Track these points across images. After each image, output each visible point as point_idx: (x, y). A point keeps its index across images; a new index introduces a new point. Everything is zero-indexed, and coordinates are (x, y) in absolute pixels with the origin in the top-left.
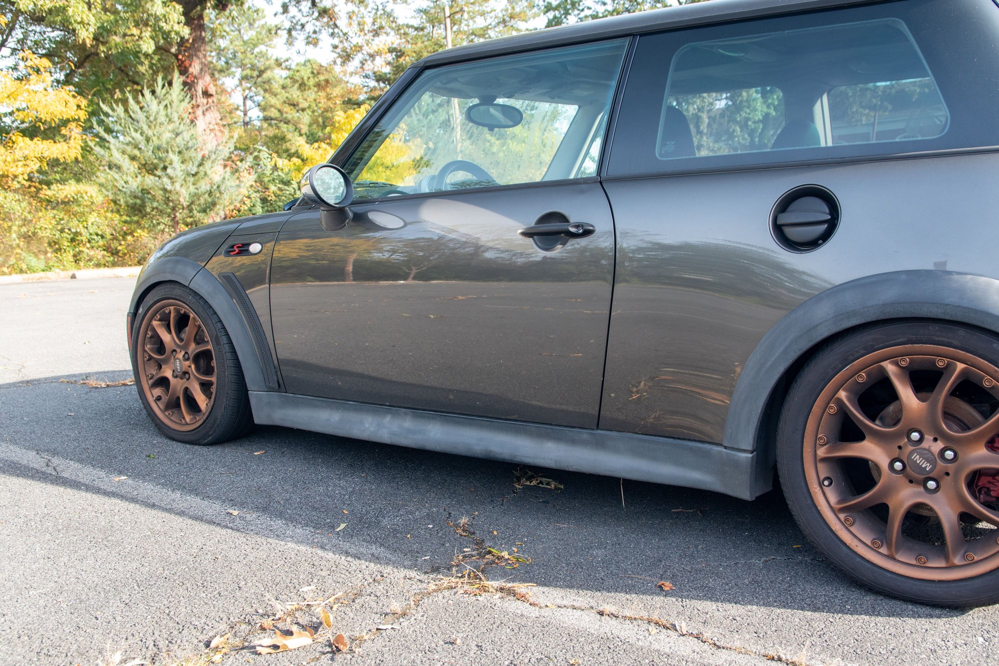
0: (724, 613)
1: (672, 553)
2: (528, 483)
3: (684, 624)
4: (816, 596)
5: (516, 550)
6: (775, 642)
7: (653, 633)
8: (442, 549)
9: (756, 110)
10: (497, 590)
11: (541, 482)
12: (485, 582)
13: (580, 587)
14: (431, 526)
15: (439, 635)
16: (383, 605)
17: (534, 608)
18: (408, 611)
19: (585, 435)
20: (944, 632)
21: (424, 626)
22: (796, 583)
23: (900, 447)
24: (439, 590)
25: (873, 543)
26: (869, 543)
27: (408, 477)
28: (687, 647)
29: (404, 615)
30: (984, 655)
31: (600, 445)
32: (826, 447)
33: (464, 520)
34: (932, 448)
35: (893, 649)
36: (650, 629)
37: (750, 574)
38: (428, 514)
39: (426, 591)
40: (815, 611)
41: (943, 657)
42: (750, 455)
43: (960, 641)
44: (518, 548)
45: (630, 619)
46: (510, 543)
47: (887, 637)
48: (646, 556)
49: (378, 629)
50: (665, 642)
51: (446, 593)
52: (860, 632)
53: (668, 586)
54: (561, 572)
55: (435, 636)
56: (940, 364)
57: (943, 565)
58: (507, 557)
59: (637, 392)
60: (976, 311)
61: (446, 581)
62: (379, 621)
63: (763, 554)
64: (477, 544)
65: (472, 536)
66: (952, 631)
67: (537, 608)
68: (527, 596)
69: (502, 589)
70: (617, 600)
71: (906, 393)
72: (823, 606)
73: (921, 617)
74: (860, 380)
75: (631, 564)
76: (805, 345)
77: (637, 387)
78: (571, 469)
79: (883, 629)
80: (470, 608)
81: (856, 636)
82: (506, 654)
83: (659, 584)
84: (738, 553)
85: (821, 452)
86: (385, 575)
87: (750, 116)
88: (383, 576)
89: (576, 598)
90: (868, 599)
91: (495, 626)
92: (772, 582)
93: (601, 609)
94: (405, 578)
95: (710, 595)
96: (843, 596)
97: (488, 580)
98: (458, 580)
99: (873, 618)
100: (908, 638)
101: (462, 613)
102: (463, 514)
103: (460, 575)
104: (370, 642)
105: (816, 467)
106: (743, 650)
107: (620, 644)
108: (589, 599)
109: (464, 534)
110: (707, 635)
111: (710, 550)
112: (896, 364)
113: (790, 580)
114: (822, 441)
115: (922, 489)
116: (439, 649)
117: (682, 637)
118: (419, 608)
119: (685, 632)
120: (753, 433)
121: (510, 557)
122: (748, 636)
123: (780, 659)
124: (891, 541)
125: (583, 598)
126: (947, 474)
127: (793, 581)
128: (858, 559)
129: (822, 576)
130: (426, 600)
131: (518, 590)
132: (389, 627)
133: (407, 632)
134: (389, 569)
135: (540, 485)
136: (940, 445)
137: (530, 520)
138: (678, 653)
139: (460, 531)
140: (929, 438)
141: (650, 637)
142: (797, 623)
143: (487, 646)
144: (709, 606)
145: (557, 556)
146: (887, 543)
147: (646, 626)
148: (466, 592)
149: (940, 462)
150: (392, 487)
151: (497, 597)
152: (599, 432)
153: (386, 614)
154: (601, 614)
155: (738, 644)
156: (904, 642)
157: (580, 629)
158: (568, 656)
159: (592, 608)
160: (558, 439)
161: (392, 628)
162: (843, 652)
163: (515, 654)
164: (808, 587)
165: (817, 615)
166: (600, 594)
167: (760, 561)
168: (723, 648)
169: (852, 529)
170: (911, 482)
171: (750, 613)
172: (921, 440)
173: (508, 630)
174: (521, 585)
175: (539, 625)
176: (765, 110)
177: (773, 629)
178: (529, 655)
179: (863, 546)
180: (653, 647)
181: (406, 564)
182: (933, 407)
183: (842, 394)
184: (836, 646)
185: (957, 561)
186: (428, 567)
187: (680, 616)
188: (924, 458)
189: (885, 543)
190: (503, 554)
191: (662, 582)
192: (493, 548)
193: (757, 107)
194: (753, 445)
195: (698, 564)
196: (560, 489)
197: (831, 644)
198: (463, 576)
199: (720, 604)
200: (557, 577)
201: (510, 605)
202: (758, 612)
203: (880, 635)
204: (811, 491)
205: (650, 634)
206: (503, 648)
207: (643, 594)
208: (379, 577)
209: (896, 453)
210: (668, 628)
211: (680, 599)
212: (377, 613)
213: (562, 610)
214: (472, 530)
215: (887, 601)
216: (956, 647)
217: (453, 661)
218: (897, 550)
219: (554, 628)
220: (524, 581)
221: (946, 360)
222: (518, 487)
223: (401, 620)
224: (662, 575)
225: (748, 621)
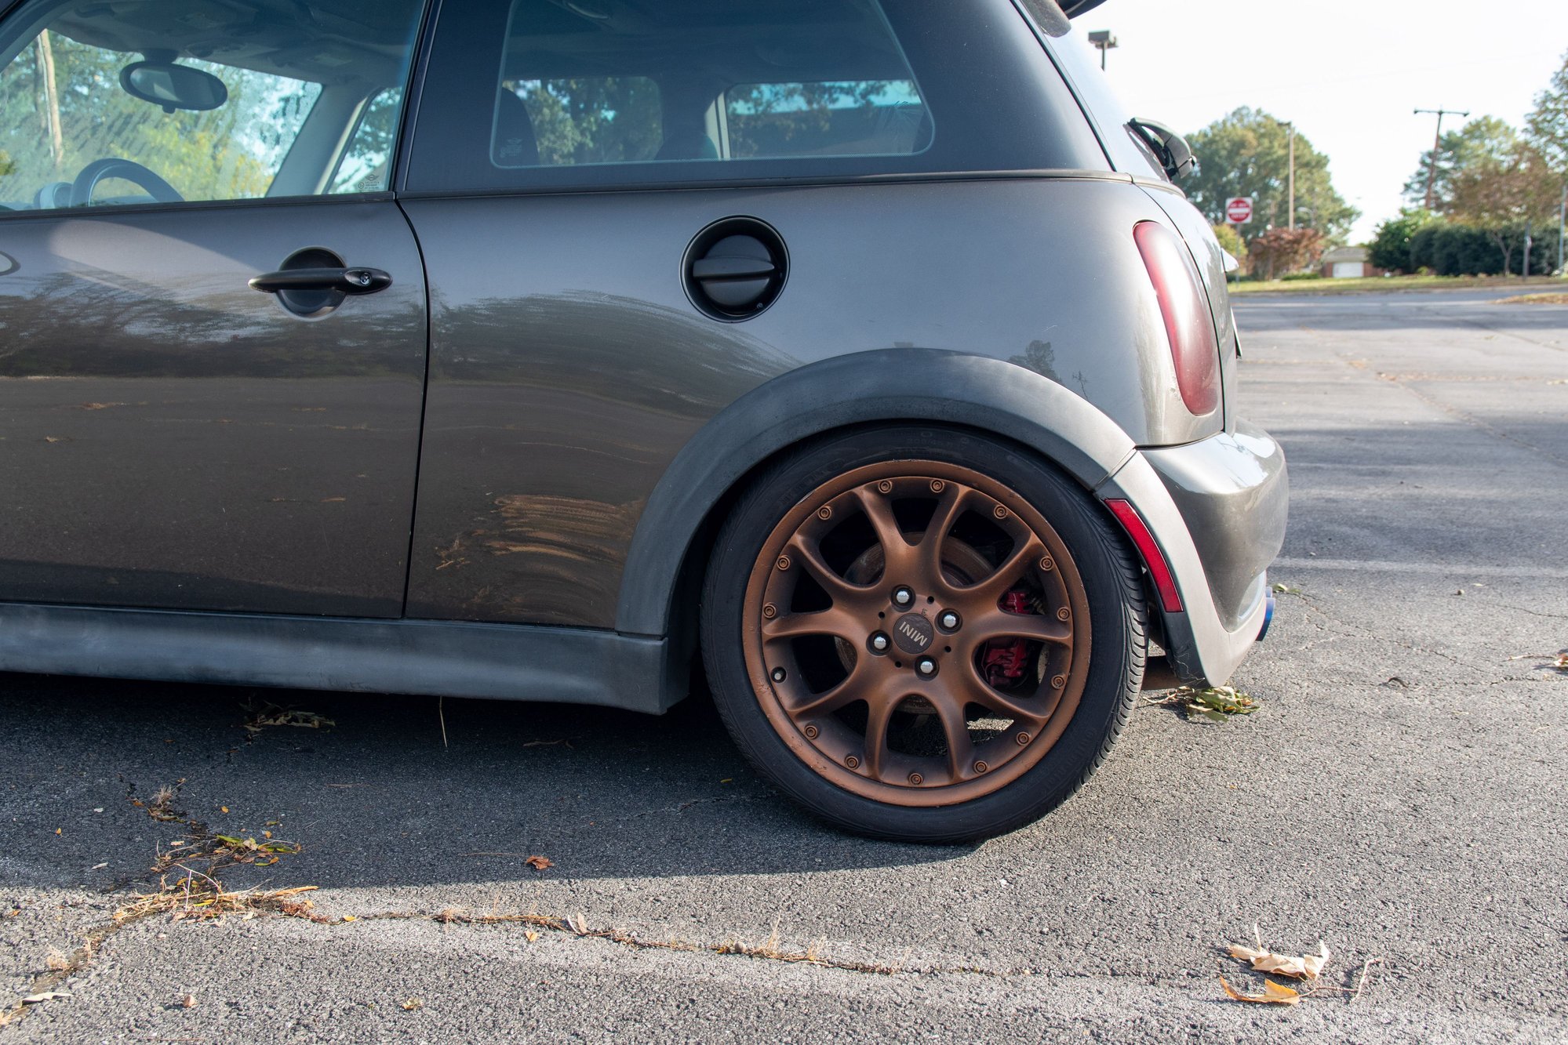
0: (640, 893)
1: (537, 811)
2: (271, 722)
3: (581, 918)
4: (769, 849)
5: (268, 834)
6: (725, 925)
7: (533, 939)
8: (128, 847)
9: (565, 137)
10: (247, 905)
11: (295, 719)
12: (223, 894)
13: (396, 881)
14: (100, 810)
15: (151, 997)
16: (29, 959)
17: (321, 927)
18: (81, 963)
19: (381, 629)
20: (955, 878)
21: (119, 985)
22: (737, 834)
23: (882, 615)
24: (135, 918)
25: (847, 761)
26: (842, 762)
27: (39, 729)
28: (593, 954)
29: (74, 970)
30: (1013, 903)
31: (407, 644)
32: (775, 621)
33: (163, 794)
34: (927, 613)
35: (894, 912)
36: (528, 934)
37: (666, 829)
38: (90, 791)
39: (110, 923)
40: (773, 872)
41: (962, 913)
42: (659, 643)
43: (978, 889)
44: (271, 831)
45: (491, 921)
46: (255, 827)
47: (882, 897)
48: (496, 820)
49: (25, 1003)
50: (555, 950)
51: (152, 922)
52: (843, 894)
53: (542, 862)
54: (357, 862)
55: (144, 998)
56: (936, 488)
57: (946, 782)
58: (254, 847)
59: (449, 557)
60: (985, 408)
61: (146, 902)
62: (25, 988)
63: (678, 797)
64: (194, 832)
65: (182, 820)
66: (964, 875)
67: (327, 926)
68: (304, 908)
69: (256, 903)
70: (464, 895)
71: (890, 534)
72: (783, 863)
73: (921, 862)
74: (824, 517)
75: (475, 835)
76: (742, 465)
77: (447, 549)
78: (357, 689)
79: (873, 886)
80: (203, 941)
81: (839, 901)
82: (285, 1011)
83: (528, 861)
84: (641, 800)
85: (769, 630)
86: (22, 905)
87: (556, 146)
88: (18, 907)
89: (392, 900)
90: (843, 845)
91: (255, 965)
92: (700, 837)
93: (439, 912)
94: (64, 905)
95: (611, 868)
96: (807, 845)
97: (227, 890)
98: (169, 896)
99: (856, 872)
100: (910, 894)
101: (188, 951)
102: (157, 784)
103: (172, 887)
104: (12, 1028)
105: (762, 654)
106: (681, 945)
107: (483, 963)
108: (415, 899)
109: (167, 817)
110: (620, 930)
111: (597, 799)
112: (875, 490)
113: (727, 831)
114: (769, 613)
115: (914, 674)
116: (157, 1020)
117: (581, 939)
118: (103, 955)
119: (585, 931)
120: (664, 608)
121: (260, 847)
122: (683, 924)
123: (738, 951)
124: (872, 755)
125: (404, 899)
126: (948, 649)
127: (731, 832)
128: (828, 788)
129: (772, 820)
130: (114, 939)
131: (287, 901)
132: (49, 995)
133: (86, 999)
134: (29, 893)
135: (294, 724)
136: (937, 607)
137: (285, 783)
138: (581, 964)
139: (157, 813)
140: (922, 597)
141: (531, 946)
142: (750, 894)
143: (249, 1003)
144: (615, 885)
145: (344, 837)
146: (866, 758)
147: (519, 929)
148: (189, 916)
149: (939, 634)
150: (8, 749)
151: (250, 915)
152: (406, 622)
153: (38, 974)
154: (441, 920)
155: (671, 937)
156: (906, 901)
157: (411, 950)
158: (398, 997)
159: (423, 912)
160: (333, 640)
161: (55, 997)
162: (826, 928)
163: (303, 1008)
164: (756, 838)
165: (777, 877)
166: (432, 889)
167: (676, 807)
168: (650, 946)
169: (817, 743)
170: (898, 664)
171: (678, 888)
172: (911, 601)
173: (282, 970)
174: (290, 891)
175: (336, 953)
176: (579, 138)
177: (719, 907)
178: (328, 1005)
179: (833, 766)
180: (538, 960)
181: (61, 880)
182: (926, 553)
183: (798, 539)
184: (815, 920)
185: (964, 775)
186: (107, 882)
187: (572, 907)
188: (916, 628)
189: (863, 759)
190: (247, 843)
191: (533, 857)
192: (227, 835)
193: (566, 133)
194: (664, 626)
195: (583, 824)
196: (330, 727)
197: (807, 917)
198: (178, 889)
199: (630, 880)
200: (351, 871)
201: (276, 926)
202: (690, 885)
203: (871, 895)
204: (756, 691)
205: (529, 942)
206: (278, 1001)
207: (505, 880)
208: (10, 910)
209: (877, 624)
210: (556, 928)
211: (566, 881)
212: (17, 975)
213: (372, 923)
214: (180, 809)
215: (869, 845)
216: (975, 897)
217: (187, 1037)
218: (882, 768)
219: (364, 954)
220: (295, 884)
221: (944, 482)
222: (253, 729)
223: (70, 980)
224: (528, 847)
225: (679, 900)
